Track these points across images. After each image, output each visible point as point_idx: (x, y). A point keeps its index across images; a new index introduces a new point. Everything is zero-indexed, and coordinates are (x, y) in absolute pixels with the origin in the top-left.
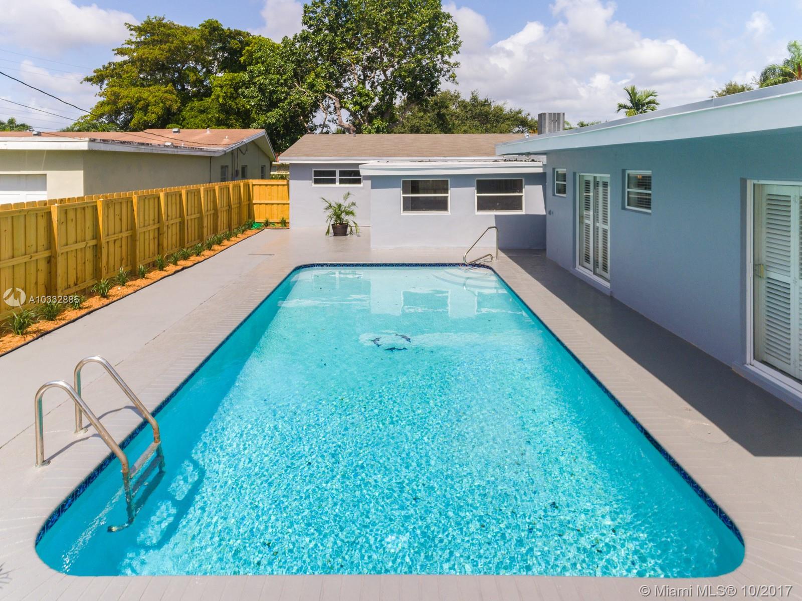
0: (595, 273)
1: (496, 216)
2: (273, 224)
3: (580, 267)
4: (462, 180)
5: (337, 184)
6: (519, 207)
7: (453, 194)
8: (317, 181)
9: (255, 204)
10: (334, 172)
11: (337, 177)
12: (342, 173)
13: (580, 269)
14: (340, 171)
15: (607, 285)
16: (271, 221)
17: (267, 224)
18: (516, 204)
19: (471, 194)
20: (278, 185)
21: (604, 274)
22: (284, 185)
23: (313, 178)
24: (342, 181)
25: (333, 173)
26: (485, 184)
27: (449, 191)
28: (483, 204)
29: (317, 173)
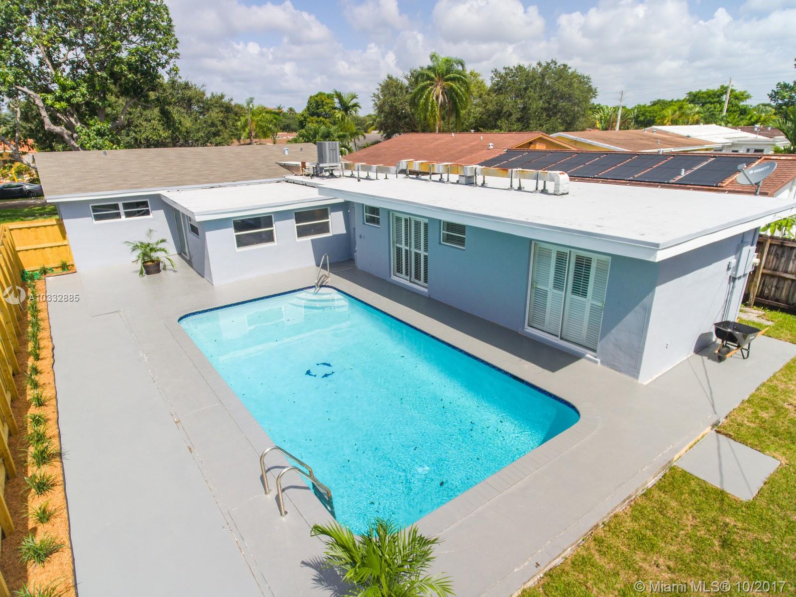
0: (410, 282)
1: (312, 240)
2: (51, 269)
3: (394, 277)
4: (283, 215)
5: (123, 217)
6: (327, 231)
7: (278, 227)
8: (97, 218)
9: (19, 251)
10: (117, 205)
11: (122, 210)
12: (126, 206)
13: (394, 278)
14: (123, 204)
15: (426, 290)
16: (47, 266)
17: (44, 271)
18: (325, 228)
19: (291, 225)
20: (45, 226)
21: (417, 281)
22: (53, 225)
23: (93, 214)
24: (128, 215)
25: (116, 207)
26: (300, 215)
27: (274, 225)
28: (302, 232)
29: (95, 209)
